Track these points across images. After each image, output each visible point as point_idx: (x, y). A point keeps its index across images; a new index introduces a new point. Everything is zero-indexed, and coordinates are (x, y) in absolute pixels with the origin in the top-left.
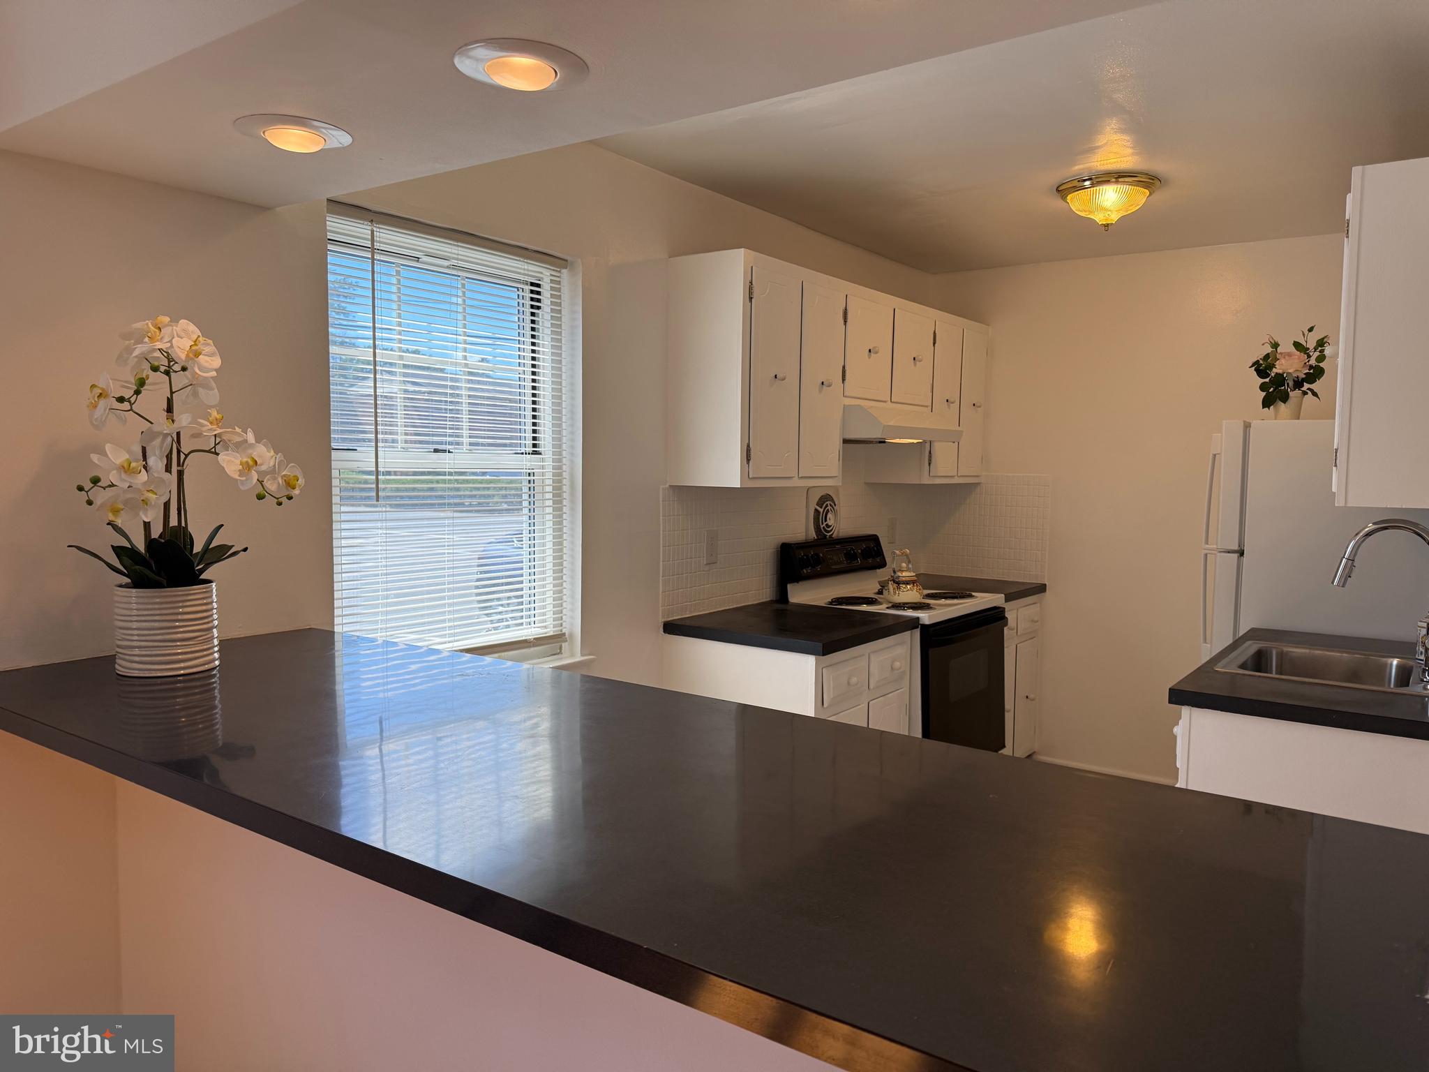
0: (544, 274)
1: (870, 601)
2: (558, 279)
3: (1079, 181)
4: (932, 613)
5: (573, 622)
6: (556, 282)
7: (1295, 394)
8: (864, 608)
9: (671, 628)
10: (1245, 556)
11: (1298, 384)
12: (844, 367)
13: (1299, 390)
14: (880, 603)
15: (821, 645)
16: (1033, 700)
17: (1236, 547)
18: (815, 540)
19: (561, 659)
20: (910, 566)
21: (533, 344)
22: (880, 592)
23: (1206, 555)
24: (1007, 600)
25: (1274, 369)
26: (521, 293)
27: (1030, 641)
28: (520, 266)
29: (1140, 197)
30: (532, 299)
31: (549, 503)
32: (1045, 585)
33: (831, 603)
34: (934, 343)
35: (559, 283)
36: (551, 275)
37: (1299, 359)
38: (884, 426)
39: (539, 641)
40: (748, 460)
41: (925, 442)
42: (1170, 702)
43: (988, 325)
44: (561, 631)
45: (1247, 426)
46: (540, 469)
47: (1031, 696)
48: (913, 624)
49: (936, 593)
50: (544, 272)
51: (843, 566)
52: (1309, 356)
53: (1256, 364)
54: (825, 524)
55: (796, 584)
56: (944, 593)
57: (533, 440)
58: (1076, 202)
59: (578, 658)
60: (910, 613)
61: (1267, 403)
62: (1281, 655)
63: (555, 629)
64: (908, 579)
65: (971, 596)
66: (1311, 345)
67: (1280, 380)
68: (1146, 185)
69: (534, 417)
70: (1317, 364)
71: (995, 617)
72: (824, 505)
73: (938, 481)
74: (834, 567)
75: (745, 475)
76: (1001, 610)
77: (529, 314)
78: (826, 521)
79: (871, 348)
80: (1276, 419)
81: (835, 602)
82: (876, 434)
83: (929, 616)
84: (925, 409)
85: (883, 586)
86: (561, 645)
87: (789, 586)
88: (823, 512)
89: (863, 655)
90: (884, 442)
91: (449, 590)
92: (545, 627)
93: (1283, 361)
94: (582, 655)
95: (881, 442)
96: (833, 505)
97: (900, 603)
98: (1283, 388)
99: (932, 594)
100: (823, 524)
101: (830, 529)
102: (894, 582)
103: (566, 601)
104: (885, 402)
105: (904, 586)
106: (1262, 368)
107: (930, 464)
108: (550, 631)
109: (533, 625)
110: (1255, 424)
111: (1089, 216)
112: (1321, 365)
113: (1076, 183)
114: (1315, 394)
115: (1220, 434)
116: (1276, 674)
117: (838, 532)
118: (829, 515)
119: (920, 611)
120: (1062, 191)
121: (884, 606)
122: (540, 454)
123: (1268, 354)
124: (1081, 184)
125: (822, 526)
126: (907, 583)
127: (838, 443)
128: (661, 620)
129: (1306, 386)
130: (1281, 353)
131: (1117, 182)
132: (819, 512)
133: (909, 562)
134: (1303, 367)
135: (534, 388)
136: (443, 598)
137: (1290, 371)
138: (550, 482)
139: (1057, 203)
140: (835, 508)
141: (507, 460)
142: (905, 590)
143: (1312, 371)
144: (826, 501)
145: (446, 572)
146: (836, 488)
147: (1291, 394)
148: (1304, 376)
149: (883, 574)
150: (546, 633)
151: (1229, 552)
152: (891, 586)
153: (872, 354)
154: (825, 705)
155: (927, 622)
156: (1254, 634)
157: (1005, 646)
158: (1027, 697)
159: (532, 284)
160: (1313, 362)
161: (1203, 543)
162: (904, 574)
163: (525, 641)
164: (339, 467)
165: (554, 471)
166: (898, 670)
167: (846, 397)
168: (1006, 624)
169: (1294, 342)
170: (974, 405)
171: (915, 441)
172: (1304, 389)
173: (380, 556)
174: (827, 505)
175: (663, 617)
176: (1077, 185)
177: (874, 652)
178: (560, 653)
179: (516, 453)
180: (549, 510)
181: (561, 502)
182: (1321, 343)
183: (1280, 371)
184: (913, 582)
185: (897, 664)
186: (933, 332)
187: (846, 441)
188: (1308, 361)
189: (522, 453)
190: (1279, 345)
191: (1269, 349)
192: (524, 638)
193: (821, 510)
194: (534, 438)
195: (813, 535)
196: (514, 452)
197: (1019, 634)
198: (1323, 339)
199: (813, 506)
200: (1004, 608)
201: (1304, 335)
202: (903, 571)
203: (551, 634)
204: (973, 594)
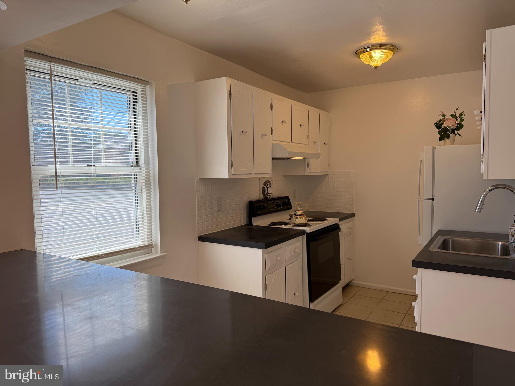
0: (138, 88)
1: (286, 223)
2: (145, 90)
3: (364, 49)
4: (311, 228)
5: (156, 239)
6: (144, 91)
7: (452, 135)
8: (284, 226)
9: (202, 239)
10: (435, 200)
11: (453, 131)
12: (272, 128)
13: (454, 133)
14: (290, 224)
15: (264, 244)
16: (351, 259)
17: (431, 197)
18: (263, 199)
19: (151, 255)
20: (301, 208)
21: (135, 118)
22: (290, 219)
23: (419, 201)
24: (340, 221)
25: (443, 125)
26: (128, 96)
27: (349, 236)
28: (126, 84)
29: (389, 55)
30: (134, 99)
31: (144, 187)
32: (354, 214)
33: (270, 225)
34: (308, 119)
35: (145, 91)
36: (142, 88)
37: (453, 121)
38: (289, 152)
39: (140, 248)
40: (232, 167)
41: (306, 158)
42: (413, 266)
43: (329, 112)
44: (152, 243)
45: (434, 148)
46: (139, 173)
47: (350, 258)
48: (303, 232)
49: (312, 219)
50: (138, 87)
51: (275, 209)
52: (457, 120)
53: (436, 124)
54: (267, 192)
55: (255, 217)
56: (315, 219)
57: (136, 160)
58: (364, 58)
59: (159, 254)
60: (302, 228)
61: (441, 139)
62: (453, 241)
63: (148, 242)
64: (300, 214)
65: (326, 220)
66: (457, 115)
67: (446, 129)
68: (392, 50)
69: (136, 150)
70: (460, 123)
71: (335, 228)
72: (266, 185)
73: (312, 174)
74: (271, 210)
75: (230, 173)
76: (338, 225)
77: (132, 105)
78: (267, 191)
79: (283, 121)
80: (445, 145)
81: (271, 224)
82: (286, 155)
83: (310, 229)
84: (305, 145)
85: (291, 216)
86: (152, 249)
87: (253, 219)
88: (266, 188)
89: (282, 247)
90: (290, 159)
91: (95, 228)
92: (144, 242)
93: (447, 122)
94: (161, 253)
95: (288, 159)
96: (270, 185)
97: (297, 224)
98: (447, 133)
99: (310, 219)
100: (266, 193)
101: (270, 194)
102: (295, 215)
103: (153, 230)
104: (289, 142)
105: (299, 217)
106: (438, 125)
107: (308, 167)
108: (146, 243)
109: (138, 241)
110: (437, 147)
111: (369, 64)
112: (462, 123)
113: (363, 50)
114: (460, 135)
115: (423, 152)
116: (452, 251)
117: (273, 196)
118: (269, 189)
119: (306, 227)
120: (358, 53)
121: (292, 225)
122: (139, 166)
123: (441, 119)
124: (365, 50)
125: (266, 194)
126: (300, 215)
127: (270, 160)
128: (197, 236)
129: (456, 132)
130: (446, 119)
131: (380, 49)
132: (264, 188)
133: (301, 207)
134: (455, 124)
135: (136, 137)
136: (93, 231)
137: (450, 126)
138: (144, 178)
139: (356, 59)
140: (271, 186)
141: (123, 169)
142: (299, 218)
143: (458, 126)
144: (267, 183)
145: (94, 220)
146: (271, 178)
147: (451, 135)
148: (456, 128)
149: (291, 212)
150: (144, 244)
151: (428, 199)
152: (294, 217)
153: (283, 123)
154: (267, 270)
155: (309, 232)
156: (440, 232)
157: (340, 239)
158: (349, 258)
159: (133, 92)
160: (459, 122)
161: (418, 196)
162: (299, 212)
163: (134, 249)
164: (38, 174)
165: (146, 173)
166: (297, 252)
167: (273, 140)
168: (340, 231)
169: (451, 114)
170: (325, 144)
171: (302, 158)
172: (455, 133)
173: (60, 214)
174: (268, 185)
175: (198, 234)
176: (364, 50)
177: (286, 246)
178: (151, 252)
179: (128, 166)
180: (144, 190)
181: (149, 187)
182: (461, 114)
183: (446, 126)
184: (303, 215)
185: (297, 250)
186: (307, 115)
187: (274, 159)
188: (457, 122)
189: (130, 166)
190: (445, 115)
191: (441, 117)
192: (133, 247)
193: (265, 187)
194: (137, 159)
195: (262, 197)
196: (127, 165)
197: (345, 234)
198: (462, 113)
199: (262, 185)
200: (339, 224)
201: (454, 111)
202: (298, 211)
203: (147, 244)
204: (327, 219)
